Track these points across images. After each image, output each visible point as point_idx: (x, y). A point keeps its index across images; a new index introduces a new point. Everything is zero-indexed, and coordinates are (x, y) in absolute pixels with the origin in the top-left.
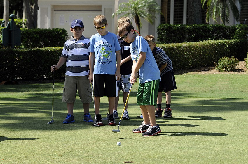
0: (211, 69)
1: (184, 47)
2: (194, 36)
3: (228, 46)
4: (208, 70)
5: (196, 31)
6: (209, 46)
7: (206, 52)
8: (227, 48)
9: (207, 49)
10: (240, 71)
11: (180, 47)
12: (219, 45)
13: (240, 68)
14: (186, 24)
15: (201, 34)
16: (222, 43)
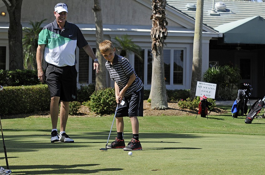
1: (22, 90)
2: (18, 82)
5: (21, 77)
9: (43, 93)
10: (81, 114)
11: (19, 90)
13: (81, 112)
14: (8, 70)
15: (26, 79)
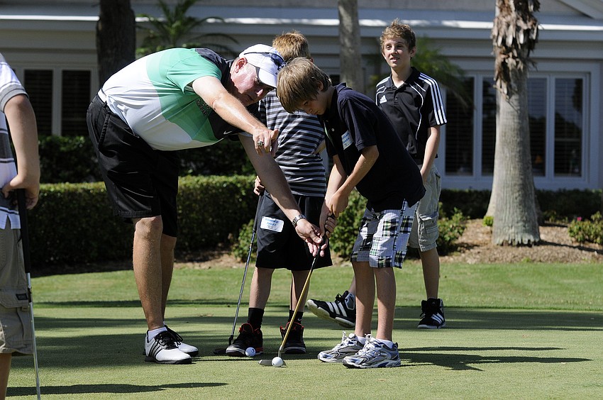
0: (213, 256)
3: (244, 194)
4: (205, 260)
6: (199, 192)
7: (192, 210)
8: (243, 197)
9: (195, 201)
12: (223, 188)
16: (231, 183)
